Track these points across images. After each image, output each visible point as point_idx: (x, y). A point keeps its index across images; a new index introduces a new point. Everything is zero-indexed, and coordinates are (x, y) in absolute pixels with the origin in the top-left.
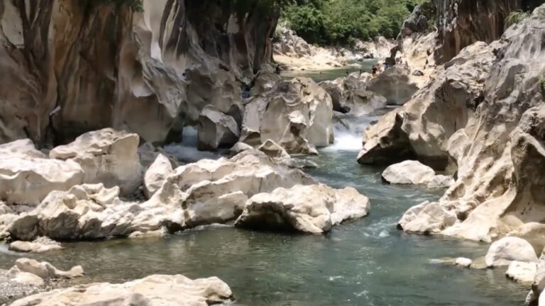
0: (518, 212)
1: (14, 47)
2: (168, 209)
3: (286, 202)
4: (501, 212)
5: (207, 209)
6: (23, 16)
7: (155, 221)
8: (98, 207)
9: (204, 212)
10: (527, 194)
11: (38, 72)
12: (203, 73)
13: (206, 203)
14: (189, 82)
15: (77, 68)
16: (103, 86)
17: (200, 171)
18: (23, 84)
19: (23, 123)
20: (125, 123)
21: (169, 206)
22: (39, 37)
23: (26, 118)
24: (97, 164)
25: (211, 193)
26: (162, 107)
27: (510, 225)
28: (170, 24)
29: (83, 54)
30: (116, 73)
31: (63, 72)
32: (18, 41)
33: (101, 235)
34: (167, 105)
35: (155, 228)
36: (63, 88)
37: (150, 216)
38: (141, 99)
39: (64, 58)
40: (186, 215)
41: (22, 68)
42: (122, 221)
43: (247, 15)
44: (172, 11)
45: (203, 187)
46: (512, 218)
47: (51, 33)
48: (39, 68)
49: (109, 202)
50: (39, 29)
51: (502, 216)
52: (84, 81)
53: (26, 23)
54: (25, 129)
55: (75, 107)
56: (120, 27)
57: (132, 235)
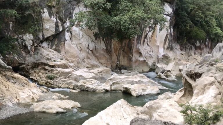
0: (185, 98)
1: (104, 49)
2: (107, 86)
3: (130, 87)
4: (180, 97)
5: (117, 87)
6: (104, 43)
7: (102, 89)
8: (91, 84)
9: (116, 88)
10: (187, 92)
11: (110, 54)
12: (166, 55)
13: (117, 86)
14: (163, 57)
15: (122, 54)
16: (129, 58)
17: (118, 78)
18: (106, 57)
19: (106, 65)
20: (138, 66)
21: (108, 86)
22: (109, 47)
23: (107, 64)
24: (99, 75)
25: (119, 84)
26: (147, 63)
27: (182, 101)
28: (167, 44)
29: (123, 51)
30: (132, 55)
31: (118, 55)
32: (105, 48)
33: (90, 90)
34: (149, 63)
35: (102, 90)
36: (119, 58)
37: (101, 87)
38: (142, 61)
39: (118, 51)
40: (111, 88)
41: (106, 53)
42: (94, 88)
43: (202, 41)
44: (167, 41)
45: (116, 82)
46: (183, 99)
47: (112, 46)
48: (110, 53)
49: (94, 83)
50: (109, 46)
51: (180, 98)
52: (124, 57)
53: (105, 44)
54: (106, 66)
55: (123, 62)
56: (131, 45)
57: (96, 91)
